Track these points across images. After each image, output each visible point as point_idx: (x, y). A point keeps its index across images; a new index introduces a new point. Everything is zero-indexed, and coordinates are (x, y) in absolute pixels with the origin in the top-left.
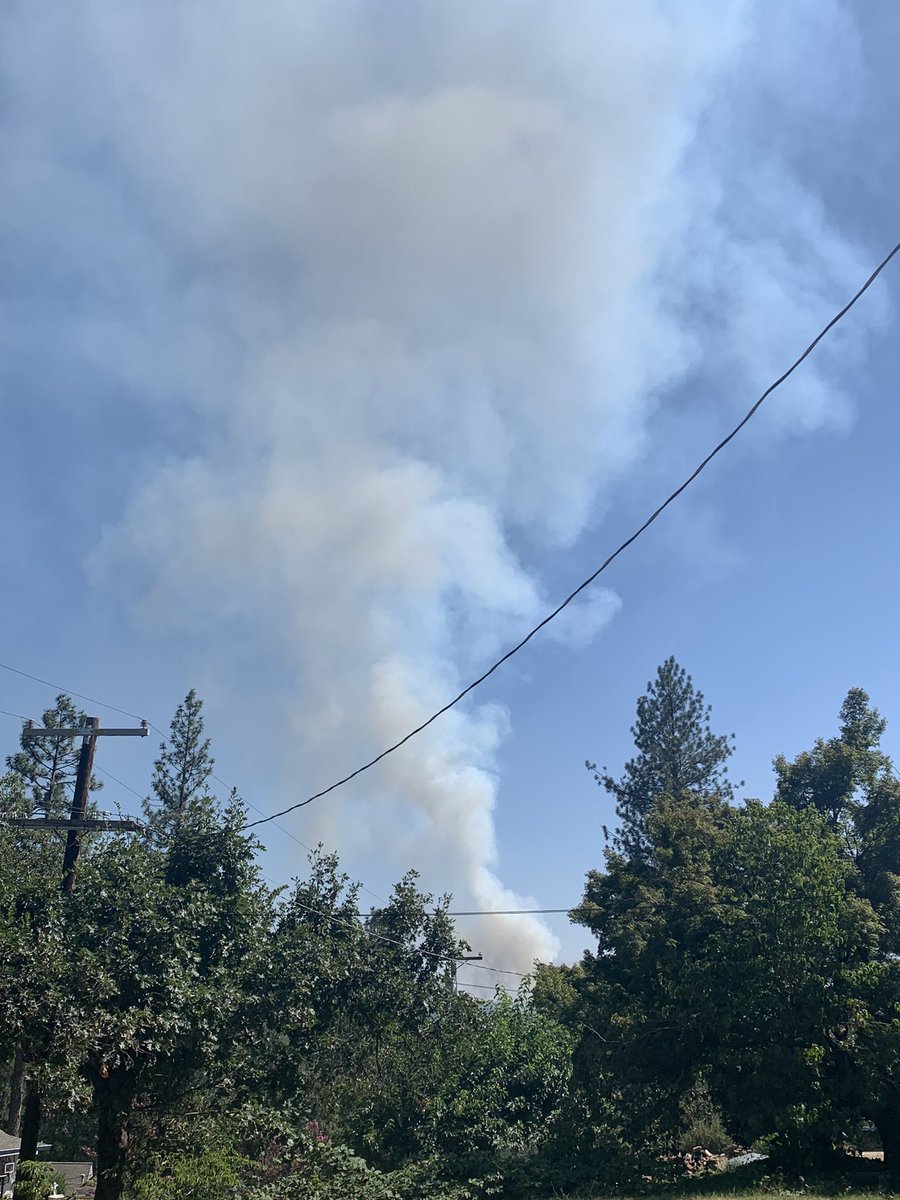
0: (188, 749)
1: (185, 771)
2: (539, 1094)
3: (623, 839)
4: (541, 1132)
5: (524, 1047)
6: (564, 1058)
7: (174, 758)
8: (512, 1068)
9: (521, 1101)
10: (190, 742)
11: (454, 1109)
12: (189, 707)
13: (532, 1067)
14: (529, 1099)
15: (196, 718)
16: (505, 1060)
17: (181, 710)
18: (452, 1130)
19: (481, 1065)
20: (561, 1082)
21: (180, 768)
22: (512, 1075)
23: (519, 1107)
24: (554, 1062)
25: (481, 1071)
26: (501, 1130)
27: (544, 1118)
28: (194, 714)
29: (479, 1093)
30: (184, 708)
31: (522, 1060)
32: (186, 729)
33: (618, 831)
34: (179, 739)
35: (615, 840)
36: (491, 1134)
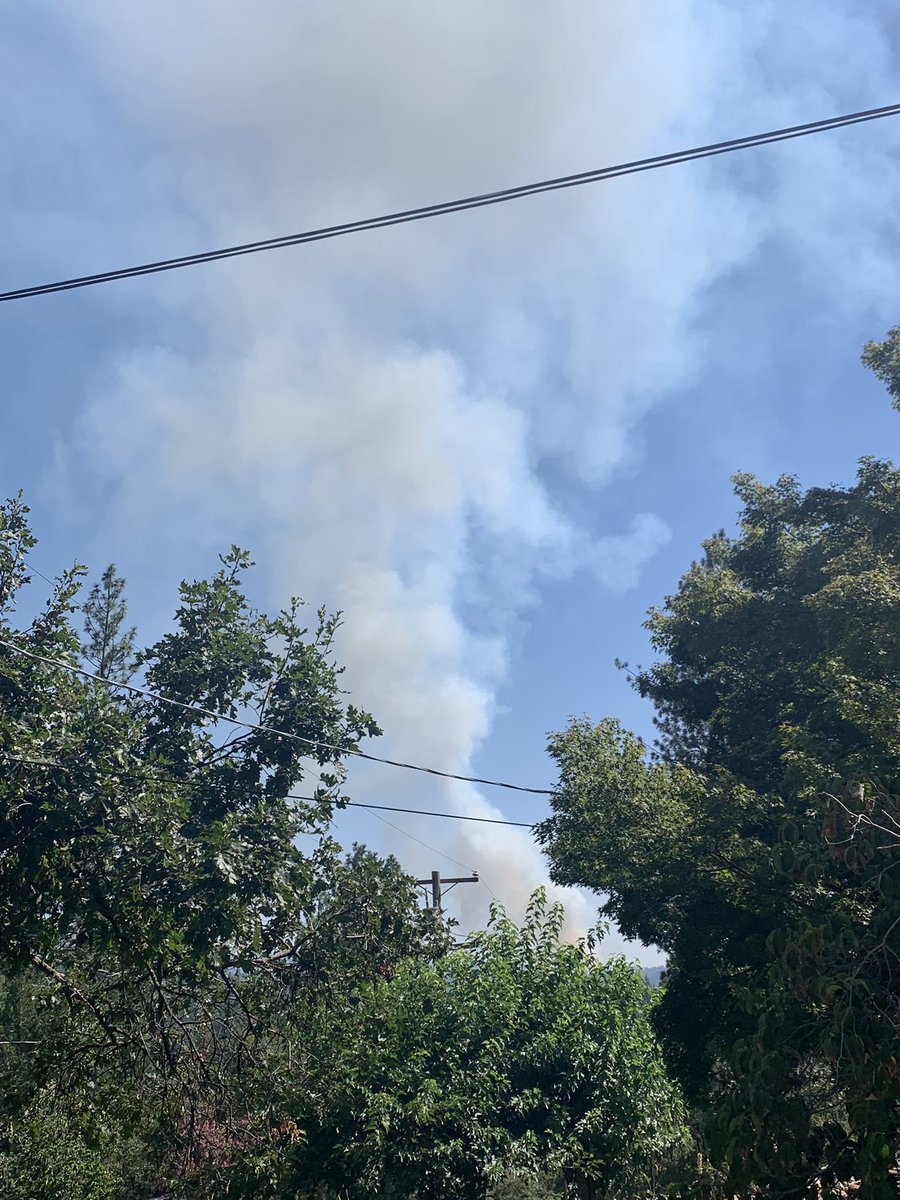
0: (107, 638)
1: (103, 667)
2: (565, 1084)
3: (664, 753)
4: (569, 1149)
5: (538, 1003)
6: (605, 1022)
7: (89, 651)
8: (519, 1039)
9: (534, 1096)
10: (109, 630)
11: (415, 1112)
12: (107, 587)
13: (552, 1038)
14: (547, 1091)
15: (118, 601)
16: (507, 1026)
17: (98, 591)
18: (412, 1148)
19: (465, 1035)
20: (600, 1062)
21: (98, 664)
22: (519, 1050)
23: (530, 1106)
24: (588, 1029)
25: (464, 1046)
26: (499, 1149)
27: (574, 1122)
28: (114, 596)
29: (461, 1083)
30: (101, 587)
31: (534, 1026)
32: (104, 614)
33: (657, 743)
34: (96, 626)
35: (653, 754)
36: (481, 1153)
